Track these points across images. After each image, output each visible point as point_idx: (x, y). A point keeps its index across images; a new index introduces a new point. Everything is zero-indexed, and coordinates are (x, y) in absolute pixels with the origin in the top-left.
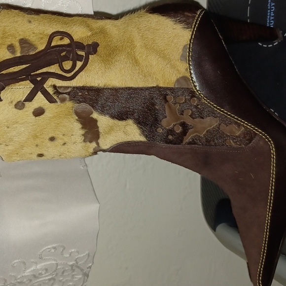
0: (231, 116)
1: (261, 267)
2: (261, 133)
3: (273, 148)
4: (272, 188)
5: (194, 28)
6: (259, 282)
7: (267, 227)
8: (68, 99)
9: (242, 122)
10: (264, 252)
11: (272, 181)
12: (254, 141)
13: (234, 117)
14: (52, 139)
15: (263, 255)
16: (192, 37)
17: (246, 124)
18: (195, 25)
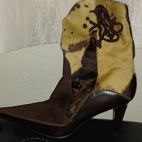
0: (79, 108)
1: (8, 113)
2: (70, 120)
3: (63, 125)
4: (44, 123)
5: (122, 95)
6: (2, 112)
7: (26, 118)
8: (91, 36)
9: (76, 112)
10: (15, 116)
11: (47, 124)
12: (67, 117)
13: (79, 109)
15: (14, 115)
16: (118, 93)
17: (75, 114)
18: (123, 96)
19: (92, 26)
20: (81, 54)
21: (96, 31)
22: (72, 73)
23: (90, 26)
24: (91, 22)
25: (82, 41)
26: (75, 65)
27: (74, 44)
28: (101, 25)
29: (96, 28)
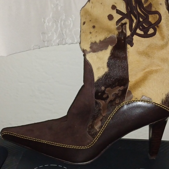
0: (106, 124)
1: (15, 135)
2: (95, 141)
3: (85, 147)
4: (61, 145)
6: (7, 133)
7: (38, 140)
8: (119, 31)
9: (102, 130)
10: (24, 137)
11: (65, 146)
12: (90, 136)
13: (105, 125)
14: (94, 27)
15: (22, 137)
17: (101, 132)
18: (163, 107)
19: (120, 16)
20: (106, 54)
21: (125, 24)
22: (96, 79)
23: (117, 17)
24: (119, 12)
25: (108, 38)
26: (98, 69)
27: (98, 41)
28: (132, 15)
29: (126, 19)
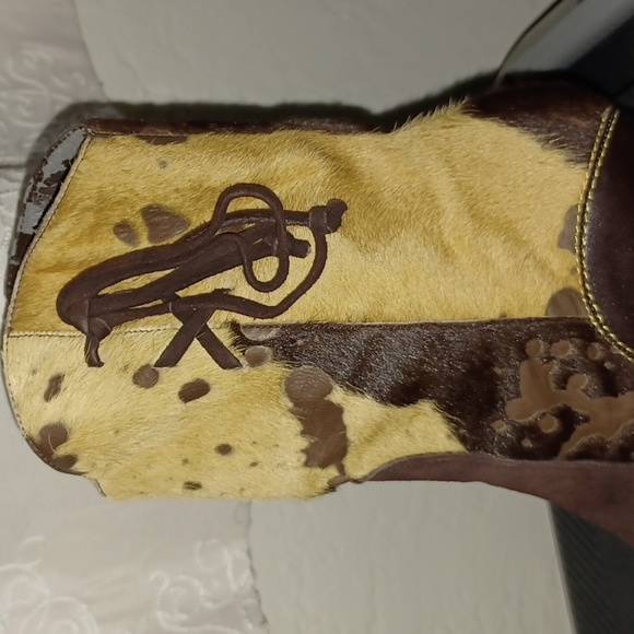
5: (596, 161)
8: (270, 358)
14: (225, 450)
16: (589, 185)
18: (598, 154)
19: (196, 349)
20: (359, 411)
21: (235, 326)
23: (197, 360)
24: (172, 357)
25: (290, 405)
27: (303, 443)
29: (210, 325)
